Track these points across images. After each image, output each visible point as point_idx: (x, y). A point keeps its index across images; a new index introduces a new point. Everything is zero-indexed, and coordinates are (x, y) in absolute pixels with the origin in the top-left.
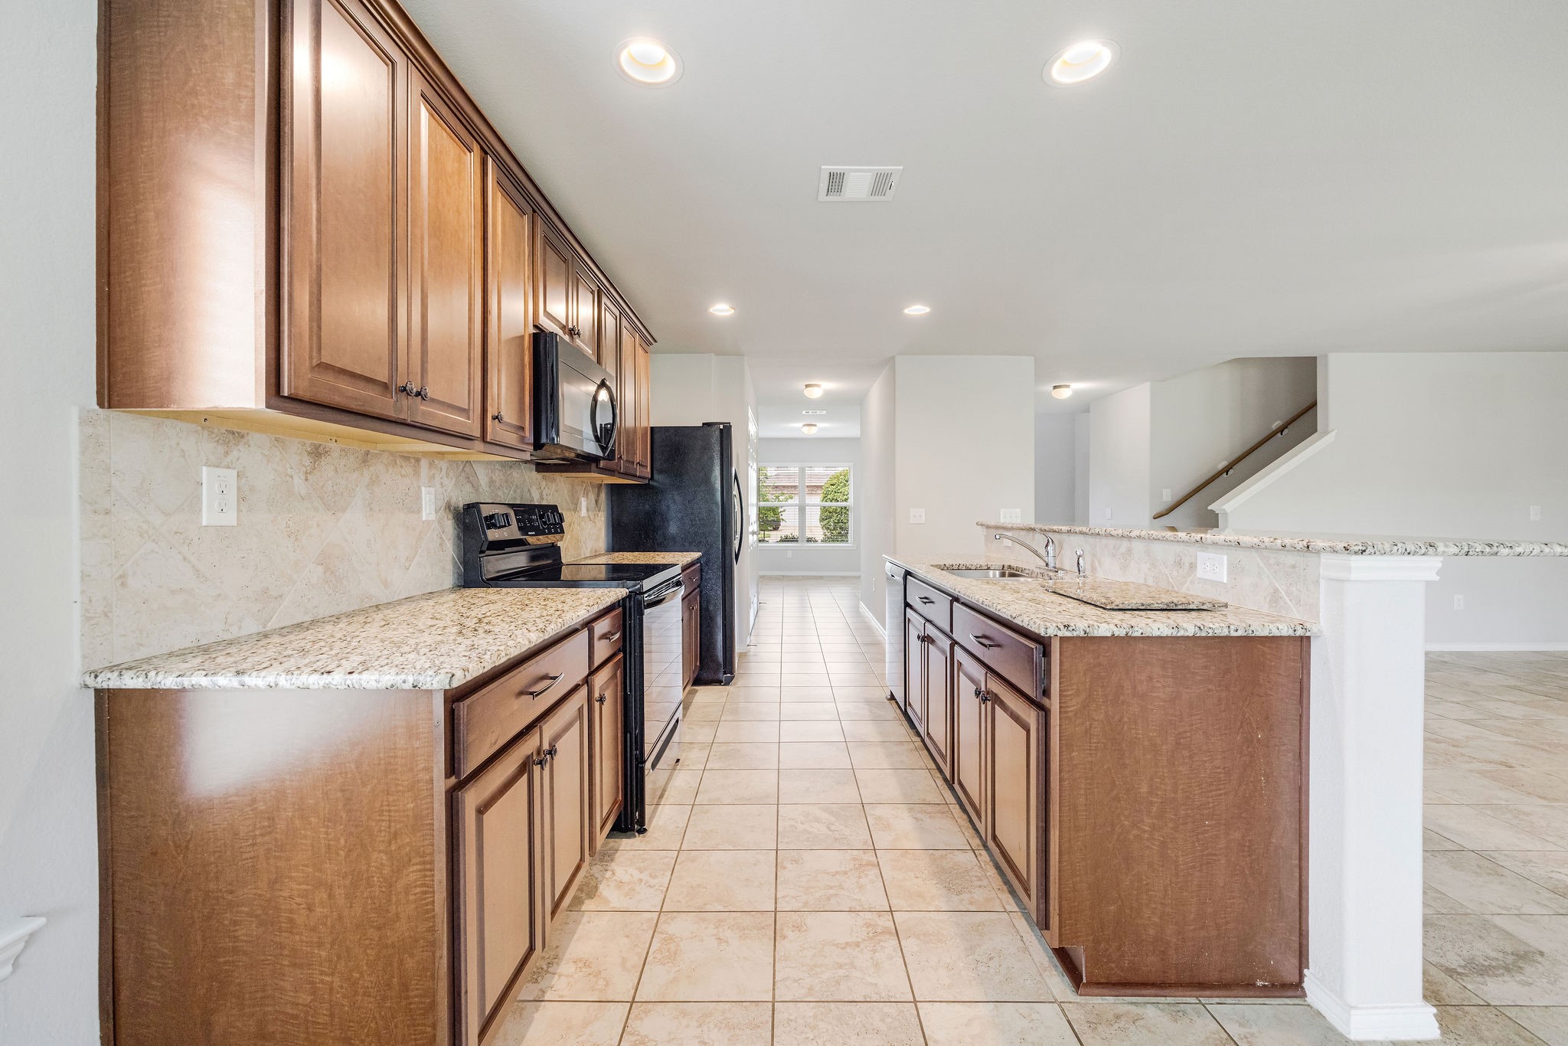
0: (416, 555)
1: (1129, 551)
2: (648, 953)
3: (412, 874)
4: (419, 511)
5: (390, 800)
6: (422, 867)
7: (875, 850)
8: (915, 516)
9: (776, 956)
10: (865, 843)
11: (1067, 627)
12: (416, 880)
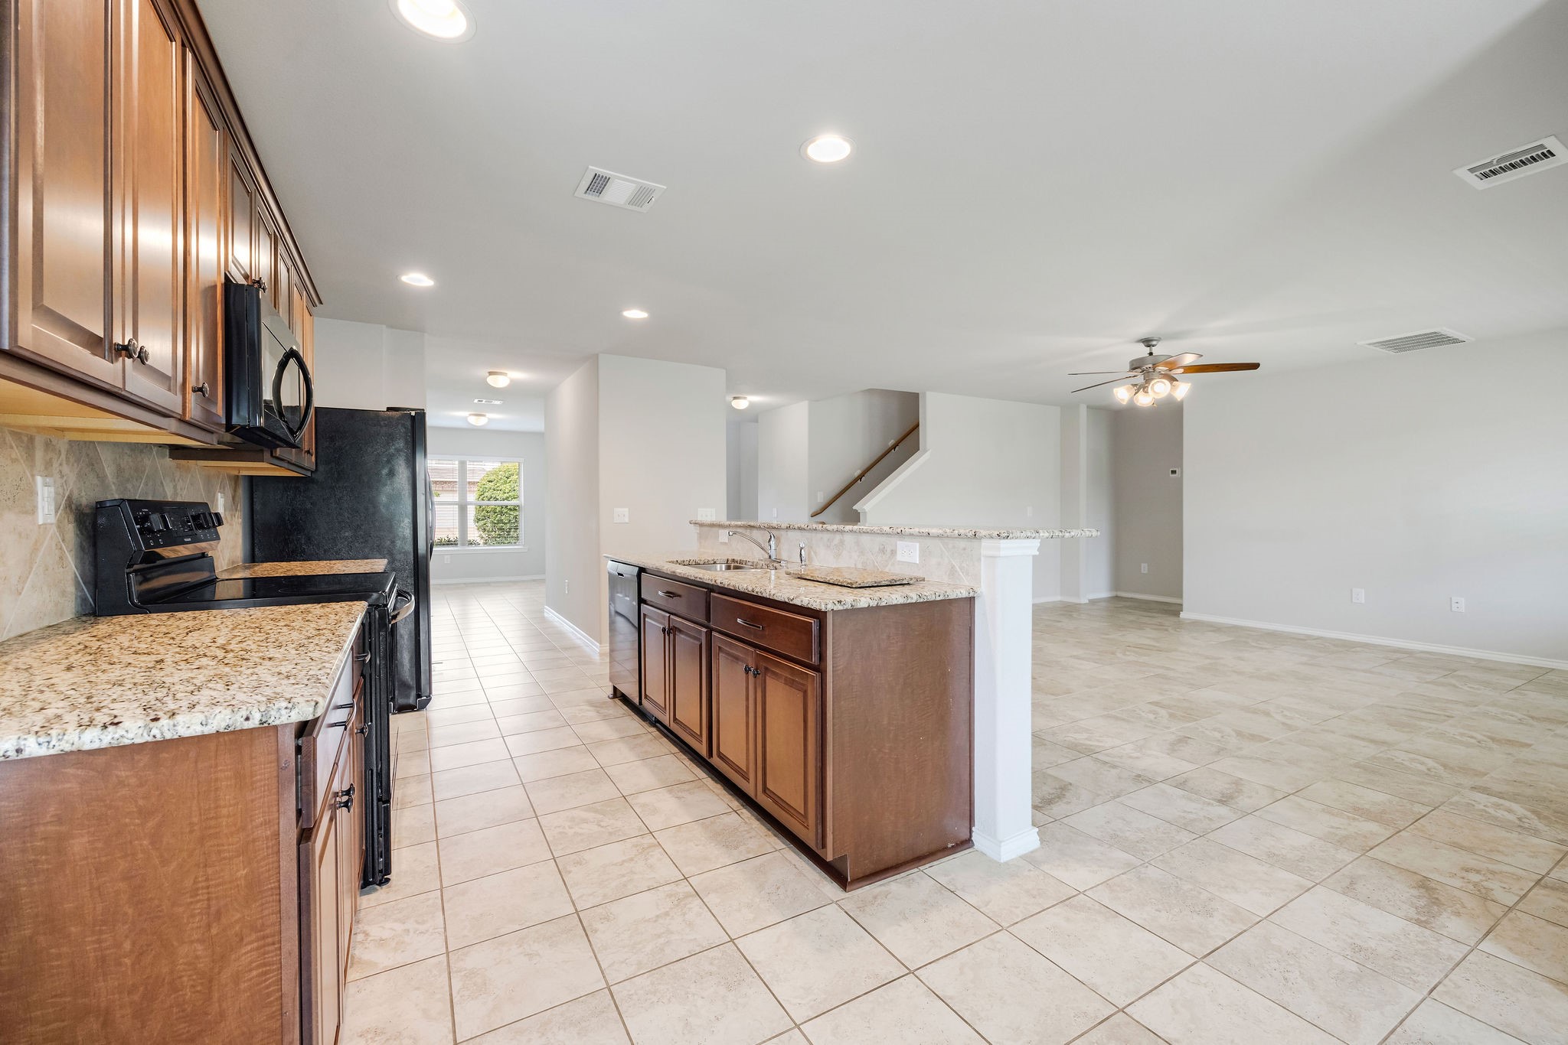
0: (30, 573)
1: (842, 542)
2: (451, 995)
3: (246, 955)
4: (33, 511)
5: (210, 873)
6: (261, 943)
7: (651, 833)
8: (619, 516)
9: (595, 949)
10: (640, 829)
11: (840, 602)
12: (251, 962)
